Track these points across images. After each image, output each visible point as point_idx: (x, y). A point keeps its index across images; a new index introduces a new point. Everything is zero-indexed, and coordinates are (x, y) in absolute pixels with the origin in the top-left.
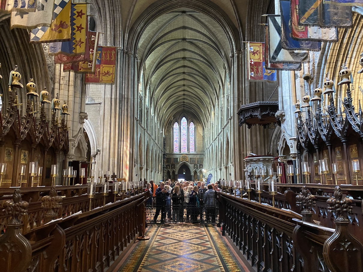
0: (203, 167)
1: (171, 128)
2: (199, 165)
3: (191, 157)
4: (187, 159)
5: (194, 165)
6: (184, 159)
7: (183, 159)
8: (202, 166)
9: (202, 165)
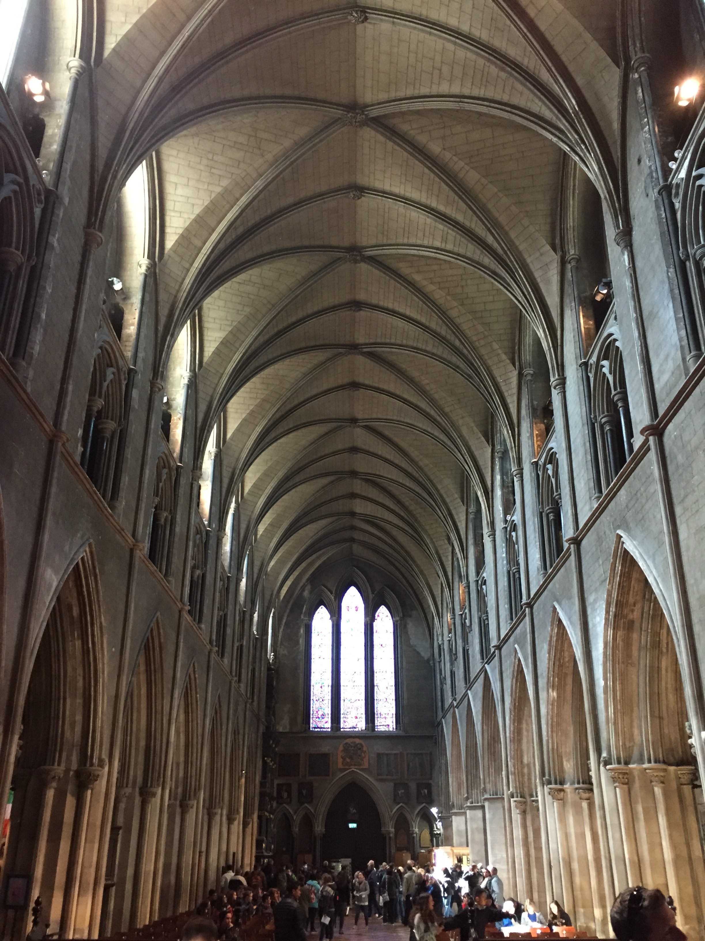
0: (435, 797)
1: (299, 629)
2: (413, 786)
3: (381, 751)
4: (366, 760)
5: (392, 784)
6: (351, 758)
7: (348, 760)
8: (430, 793)
9: (429, 786)
